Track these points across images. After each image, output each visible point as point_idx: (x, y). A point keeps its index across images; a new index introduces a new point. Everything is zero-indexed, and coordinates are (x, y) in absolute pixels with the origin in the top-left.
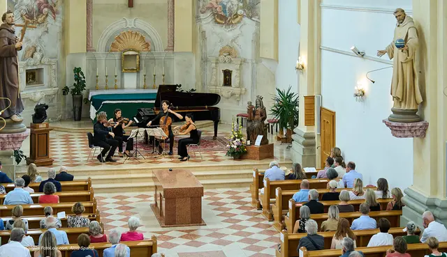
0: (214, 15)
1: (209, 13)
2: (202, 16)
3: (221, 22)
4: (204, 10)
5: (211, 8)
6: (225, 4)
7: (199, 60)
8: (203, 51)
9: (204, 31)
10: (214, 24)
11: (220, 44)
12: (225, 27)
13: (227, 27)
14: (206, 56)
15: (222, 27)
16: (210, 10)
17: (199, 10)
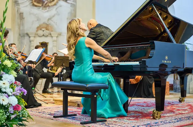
2: (20, 1)
7: (17, 36)
8: (21, 28)
9: (21, 12)
10: (32, 7)
11: (37, 22)
12: (42, 9)
13: (44, 8)
14: (23, 32)
15: (39, 9)
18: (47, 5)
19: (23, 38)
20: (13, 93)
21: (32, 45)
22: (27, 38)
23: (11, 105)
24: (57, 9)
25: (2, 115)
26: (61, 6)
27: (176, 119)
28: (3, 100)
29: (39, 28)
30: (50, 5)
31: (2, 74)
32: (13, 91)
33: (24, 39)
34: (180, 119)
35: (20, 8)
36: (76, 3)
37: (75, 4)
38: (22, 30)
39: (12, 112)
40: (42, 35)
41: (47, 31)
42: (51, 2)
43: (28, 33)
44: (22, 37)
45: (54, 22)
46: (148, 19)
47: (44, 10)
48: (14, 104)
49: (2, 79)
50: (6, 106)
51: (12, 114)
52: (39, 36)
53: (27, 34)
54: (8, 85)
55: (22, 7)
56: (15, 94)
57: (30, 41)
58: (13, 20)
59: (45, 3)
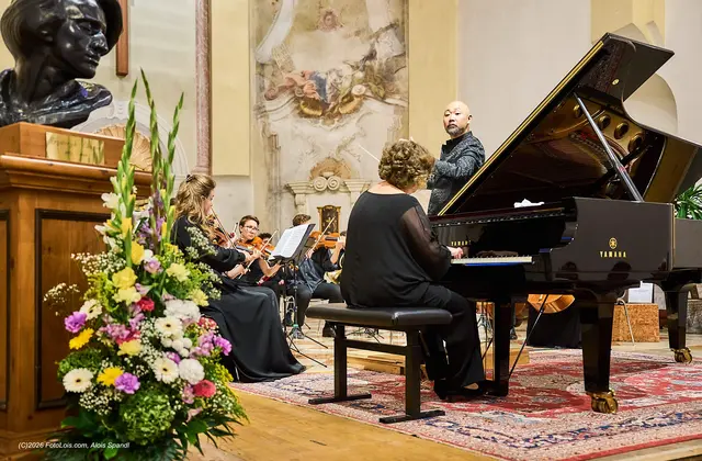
0: (297, 100)
1: (285, 98)
2: (269, 105)
3: (311, 112)
4: (270, 95)
5: (291, 88)
6: (323, 76)
7: (264, 192)
8: (273, 174)
9: (273, 133)
10: (299, 118)
11: (312, 156)
12: (324, 123)
13: (329, 122)
14: (278, 183)
15: (316, 123)
16: (288, 92)
17: (263, 94)
18: (336, 111)
19: (278, 197)
20: (193, 350)
22: (287, 196)
23: (187, 382)
24: (359, 121)
25: (163, 409)
26: (369, 113)
27: (667, 416)
28: (165, 370)
29: (317, 171)
30: (342, 110)
31: (166, 300)
32: (194, 345)
33: (281, 200)
34: (680, 415)
35: (269, 124)
36: (408, 103)
37: (405, 105)
38: (276, 179)
39: (190, 401)
40: (324, 188)
41: (336, 178)
42: (344, 104)
43: (291, 185)
44: (276, 194)
45: (354, 155)
46: (570, 135)
47: (328, 125)
48: (194, 380)
49: (165, 312)
50: (173, 386)
51: (192, 406)
52: (318, 192)
53: (288, 188)
54: (178, 329)
55: (274, 121)
56: (198, 353)
57: (296, 206)
59: (331, 106)
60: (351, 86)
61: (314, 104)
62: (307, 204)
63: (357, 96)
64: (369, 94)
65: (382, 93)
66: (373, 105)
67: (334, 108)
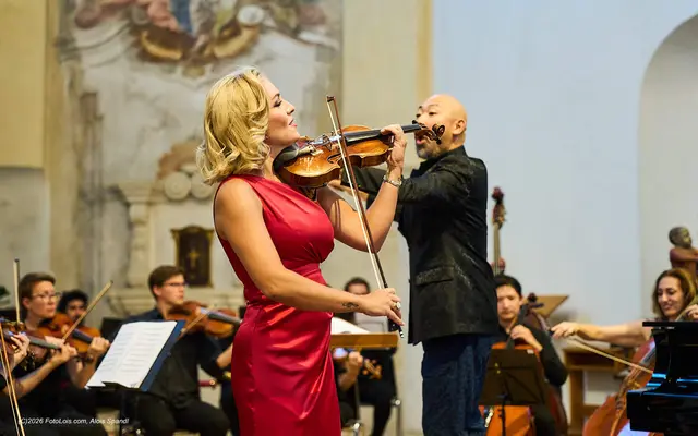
0: (135, 29)
1: (113, 26)
2: (82, 38)
3: (163, 52)
4: (88, 16)
5: (124, 7)
7: (68, 198)
8: (88, 165)
9: (91, 90)
10: (137, 64)
11: (162, 133)
13: (194, 71)
14: (97, 182)
15: (171, 71)
16: (119, 14)
17: (72, 16)
18: (207, 52)
19: (96, 209)
21: (138, 240)
22: (113, 209)
26: (269, 58)
29: (171, 162)
30: (220, 52)
33: (101, 215)
35: (82, 72)
36: (341, 41)
37: (334, 43)
38: (93, 174)
40: (185, 193)
42: (222, 40)
43: (121, 187)
44: (91, 204)
47: (194, 78)
52: (171, 201)
53: (117, 193)
55: (92, 66)
57: (130, 225)
58: (52, 129)
59: (199, 43)
60: (238, 7)
61: (168, 38)
62: (152, 223)
63: (248, 27)
64: (270, 23)
65: (293, 22)
66: (275, 43)
67: (203, 48)
